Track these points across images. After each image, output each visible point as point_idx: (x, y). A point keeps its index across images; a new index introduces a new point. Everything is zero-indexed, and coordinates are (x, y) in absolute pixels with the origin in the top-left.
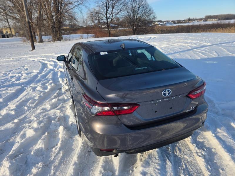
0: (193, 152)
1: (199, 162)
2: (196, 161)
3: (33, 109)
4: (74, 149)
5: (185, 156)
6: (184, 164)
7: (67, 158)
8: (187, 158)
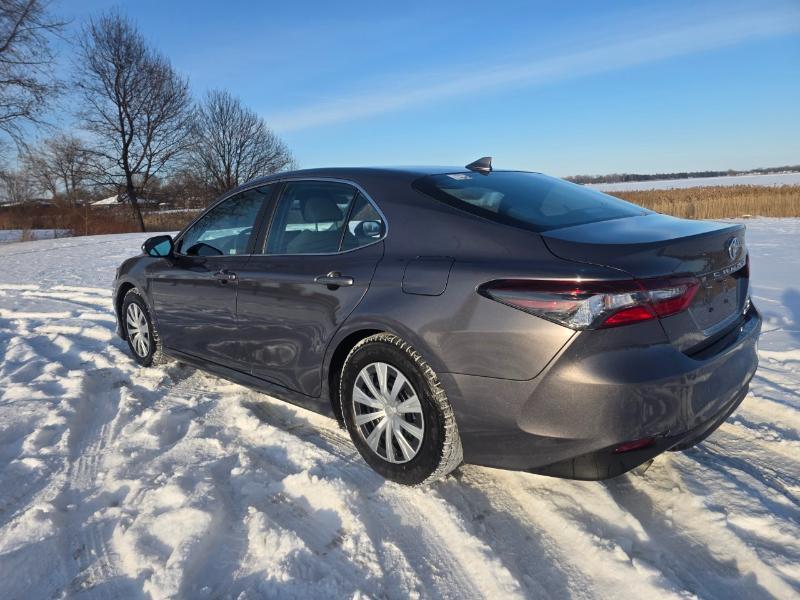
0: (747, 439)
1: (786, 455)
2: (777, 454)
3: (72, 459)
4: (420, 526)
5: (744, 452)
6: (761, 468)
7: (428, 557)
8: (751, 454)
